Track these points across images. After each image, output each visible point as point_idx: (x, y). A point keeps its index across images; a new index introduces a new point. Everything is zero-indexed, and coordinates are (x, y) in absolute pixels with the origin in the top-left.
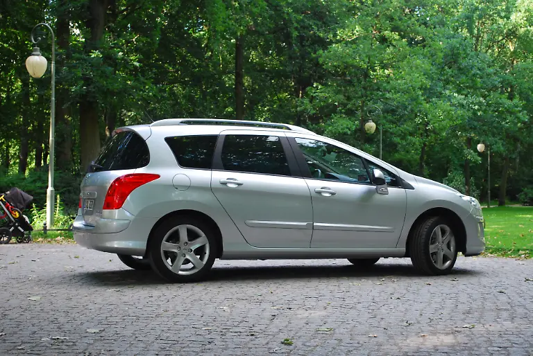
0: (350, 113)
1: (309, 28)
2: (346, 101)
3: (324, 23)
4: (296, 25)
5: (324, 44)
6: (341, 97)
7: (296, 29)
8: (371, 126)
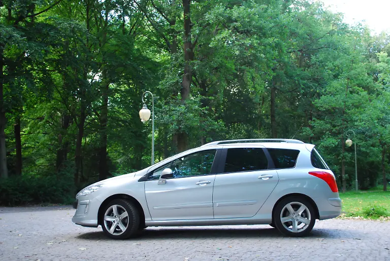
0: (335, 135)
1: (309, 87)
2: (332, 128)
3: (319, 84)
4: (302, 86)
5: (319, 95)
6: (329, 126)
7: (303, 89)
8: (349, 142)
